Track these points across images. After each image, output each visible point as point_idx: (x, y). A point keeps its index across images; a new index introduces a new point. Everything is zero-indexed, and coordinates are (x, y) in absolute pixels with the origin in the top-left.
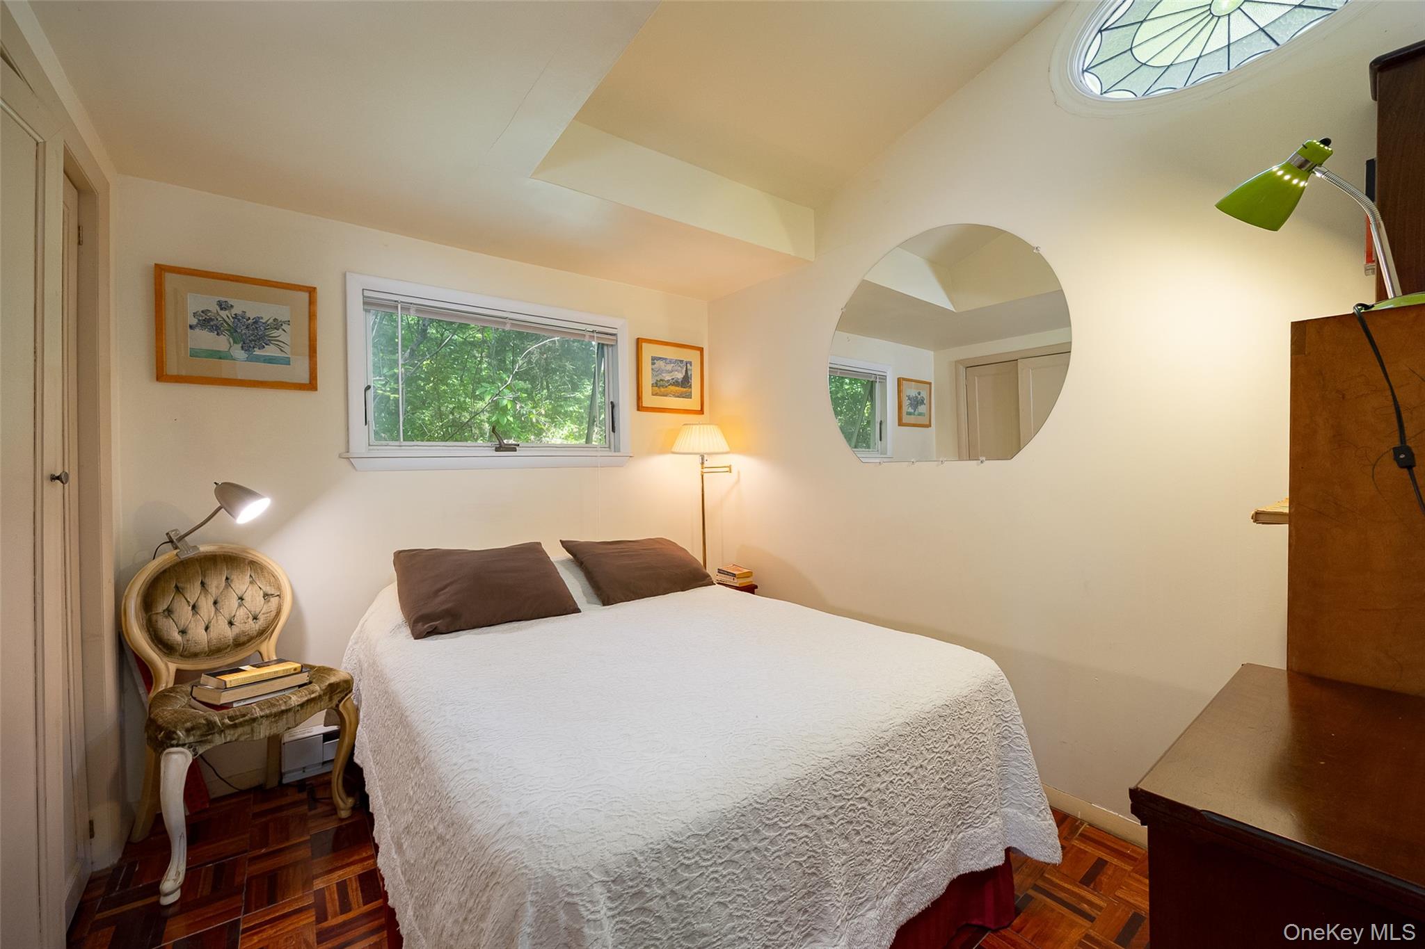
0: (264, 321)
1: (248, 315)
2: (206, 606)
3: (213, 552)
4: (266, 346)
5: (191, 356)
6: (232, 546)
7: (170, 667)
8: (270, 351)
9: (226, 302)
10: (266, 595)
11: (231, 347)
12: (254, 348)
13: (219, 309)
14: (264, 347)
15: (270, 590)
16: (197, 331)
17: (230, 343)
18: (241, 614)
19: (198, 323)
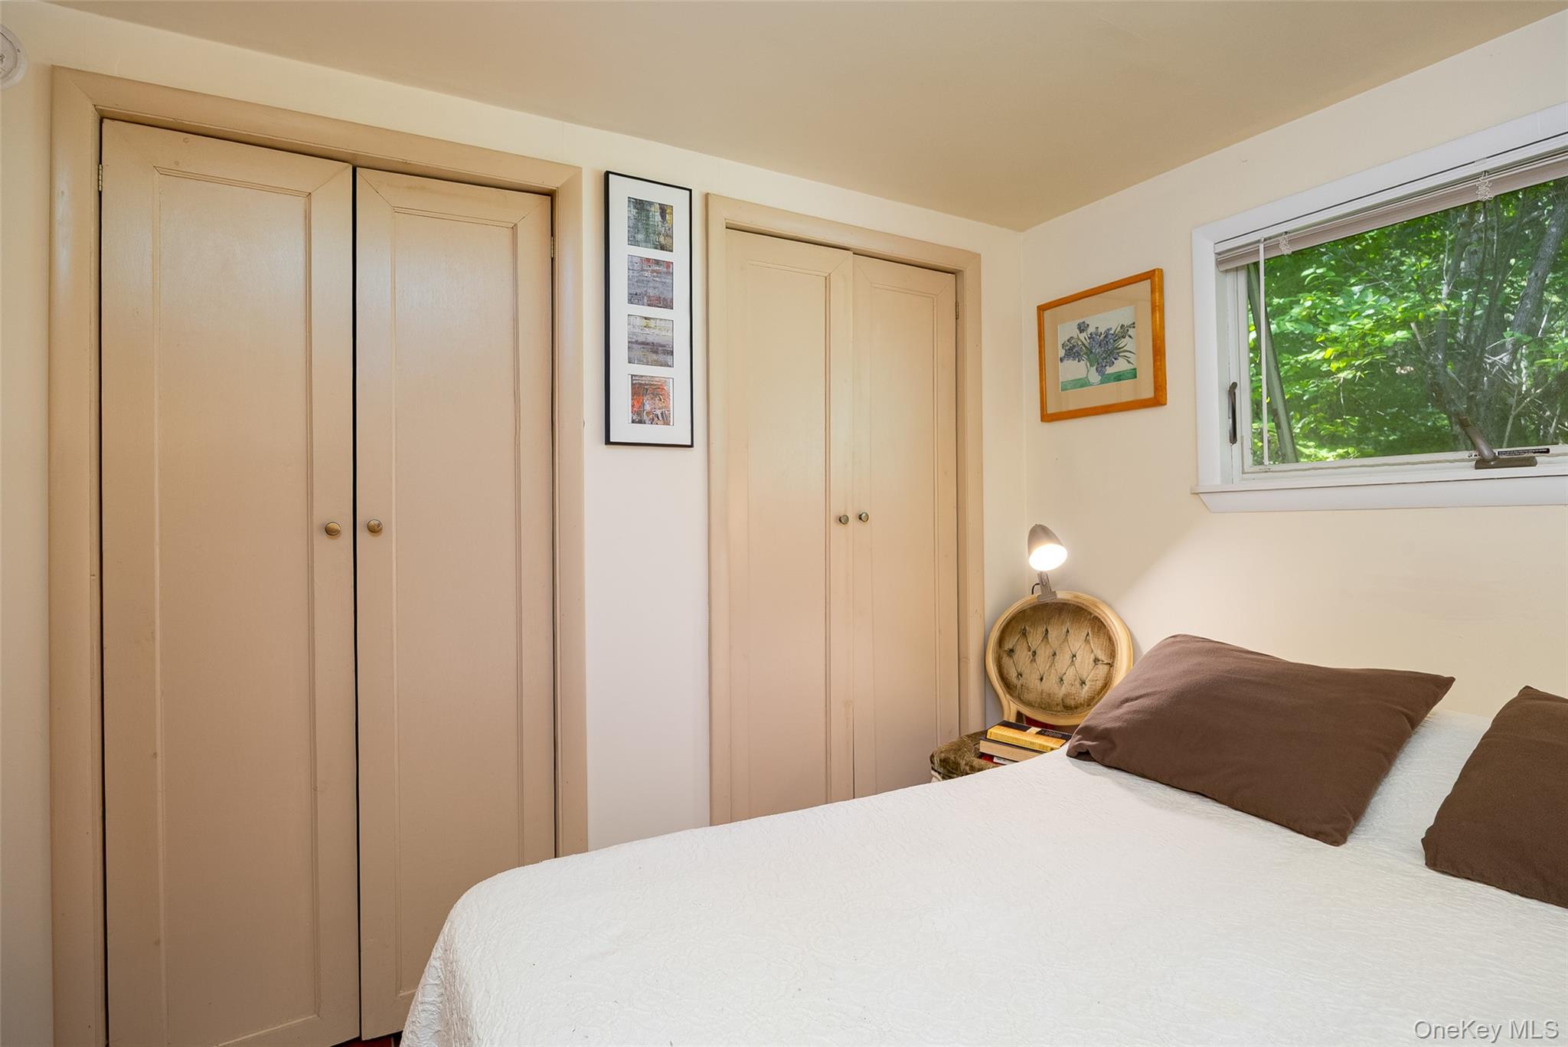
0: (1112, 332)
1: (1100, 331)
2: (1043, 654)
3: (1068, 600)
4: (1115, 362)
5: (1062, 390)
6: (1085, 596)
7: (1012, 707)
8: (1121, 365)
9: (1084, 322)
10: (1096, 660)
11: (1088, 371)
12: (1106, 366)
13: (1078, 332)
14: (1113, 363)
15: (1101, 656)
16: (1065, 362)
17: (1087, 367)
18: (1070, 674)
19: (1065, 354)
